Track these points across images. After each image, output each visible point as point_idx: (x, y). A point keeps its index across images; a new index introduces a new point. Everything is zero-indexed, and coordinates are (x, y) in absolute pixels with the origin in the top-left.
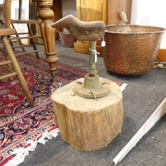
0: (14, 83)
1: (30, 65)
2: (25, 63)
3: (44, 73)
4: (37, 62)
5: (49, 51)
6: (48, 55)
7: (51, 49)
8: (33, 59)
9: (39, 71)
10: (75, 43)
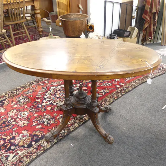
0: (25, 39)
1: (32, 32)
2: (29, 31)
3: (37, 36)
4: (35, 31)
5: (38, 26)
6: (39, 28)
7: (39, 26)
8: (33, 29)
9: (35, 35)
10: (56, 21)
